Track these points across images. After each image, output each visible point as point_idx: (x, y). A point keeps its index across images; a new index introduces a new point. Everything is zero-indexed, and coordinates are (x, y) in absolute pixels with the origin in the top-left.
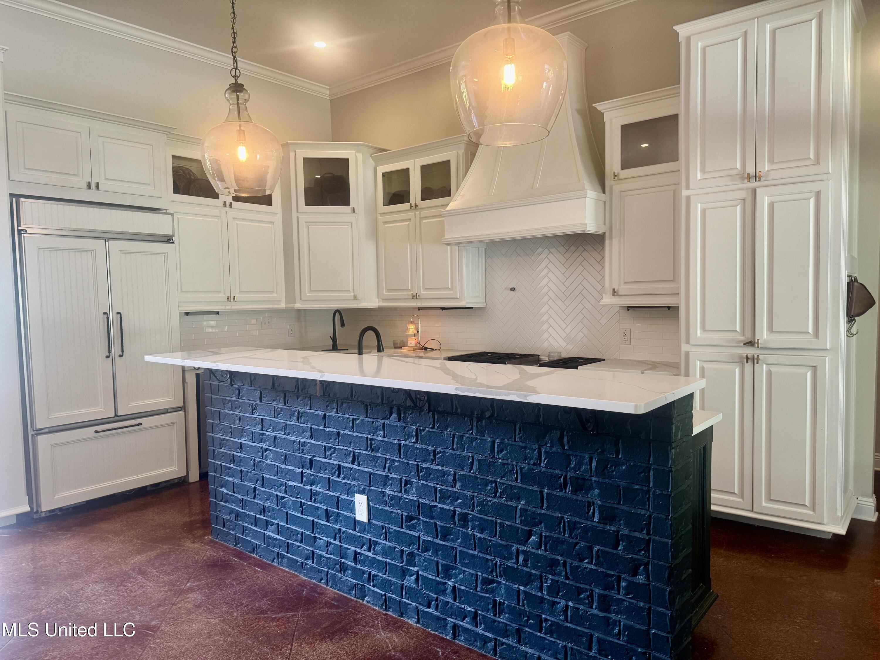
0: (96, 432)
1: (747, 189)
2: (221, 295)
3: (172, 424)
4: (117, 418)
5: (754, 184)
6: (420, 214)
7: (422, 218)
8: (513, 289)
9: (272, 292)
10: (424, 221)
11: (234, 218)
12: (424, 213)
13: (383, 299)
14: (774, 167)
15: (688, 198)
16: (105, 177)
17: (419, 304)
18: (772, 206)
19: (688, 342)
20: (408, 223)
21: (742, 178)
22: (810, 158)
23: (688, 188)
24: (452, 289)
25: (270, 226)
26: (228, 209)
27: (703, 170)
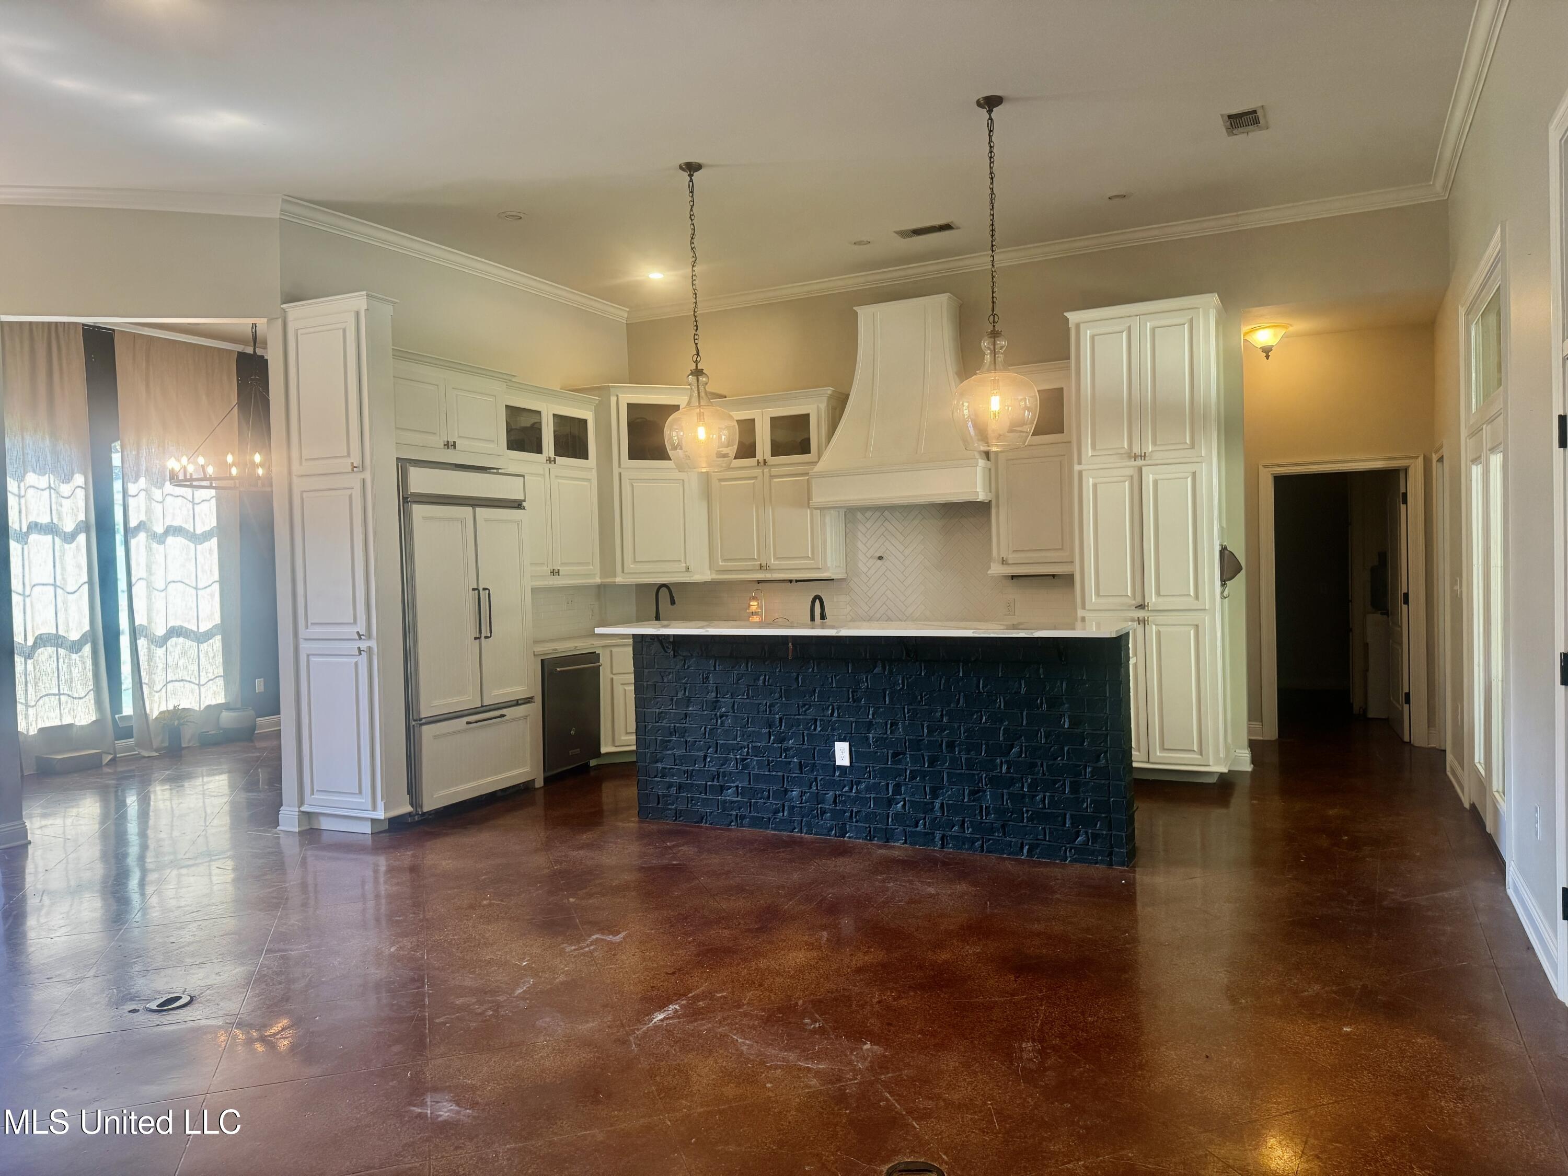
0: (468, 723)
1: (1133, 467)
2: (545, 568)
3: (525, 717)
4: (484, 709)
5: (1140, 462)
6: (770, 470)
7: (772, 477)
8: (880, 558)
9: (588, 564)
10: (774, 480)
11: (556, 476)
12: (774, 471)
13: (717, 571)
14: (1157, 448)
15: (1080, 473)
16: (458, 434)
17: (768, 576)
18: (1156, 483)
19: (1084, 607)
20: (753, 481)
21: (1130, 457)
22: (1186, 443)
23: (1080, 463)
24: (813, 559)
25: (586, 483)
26: (552, 465)
27: (1094, 447)
